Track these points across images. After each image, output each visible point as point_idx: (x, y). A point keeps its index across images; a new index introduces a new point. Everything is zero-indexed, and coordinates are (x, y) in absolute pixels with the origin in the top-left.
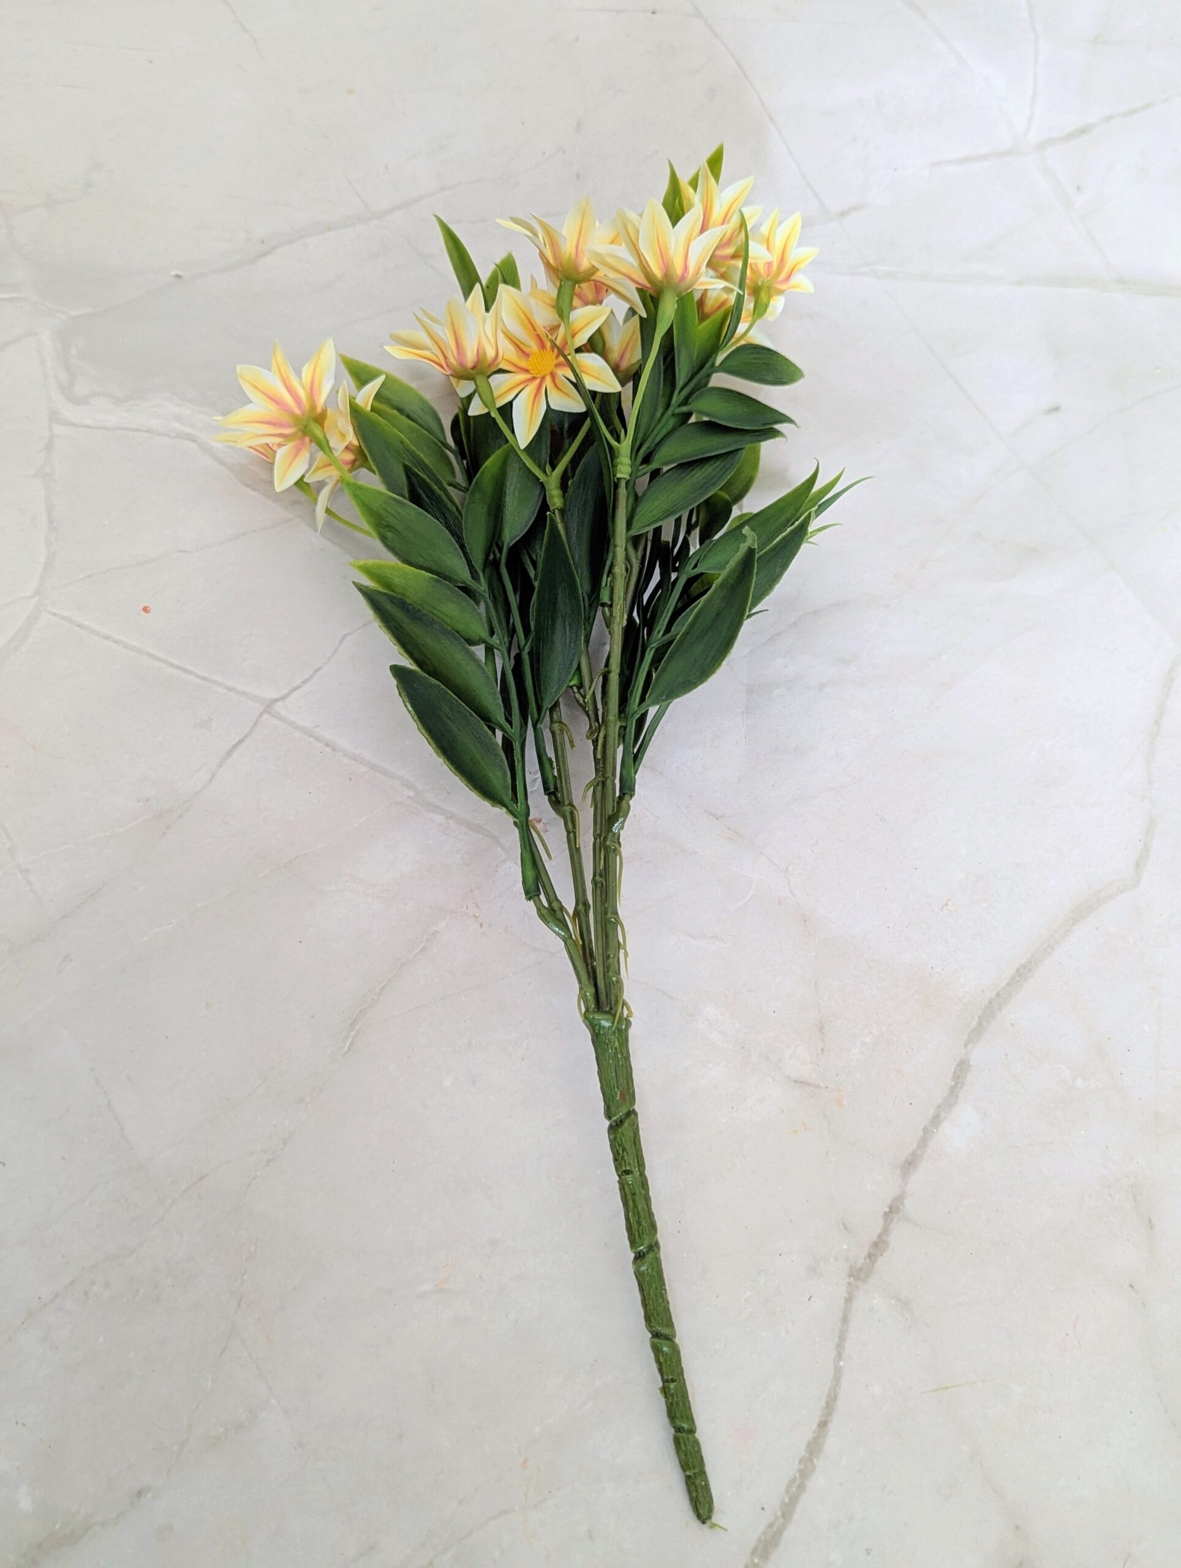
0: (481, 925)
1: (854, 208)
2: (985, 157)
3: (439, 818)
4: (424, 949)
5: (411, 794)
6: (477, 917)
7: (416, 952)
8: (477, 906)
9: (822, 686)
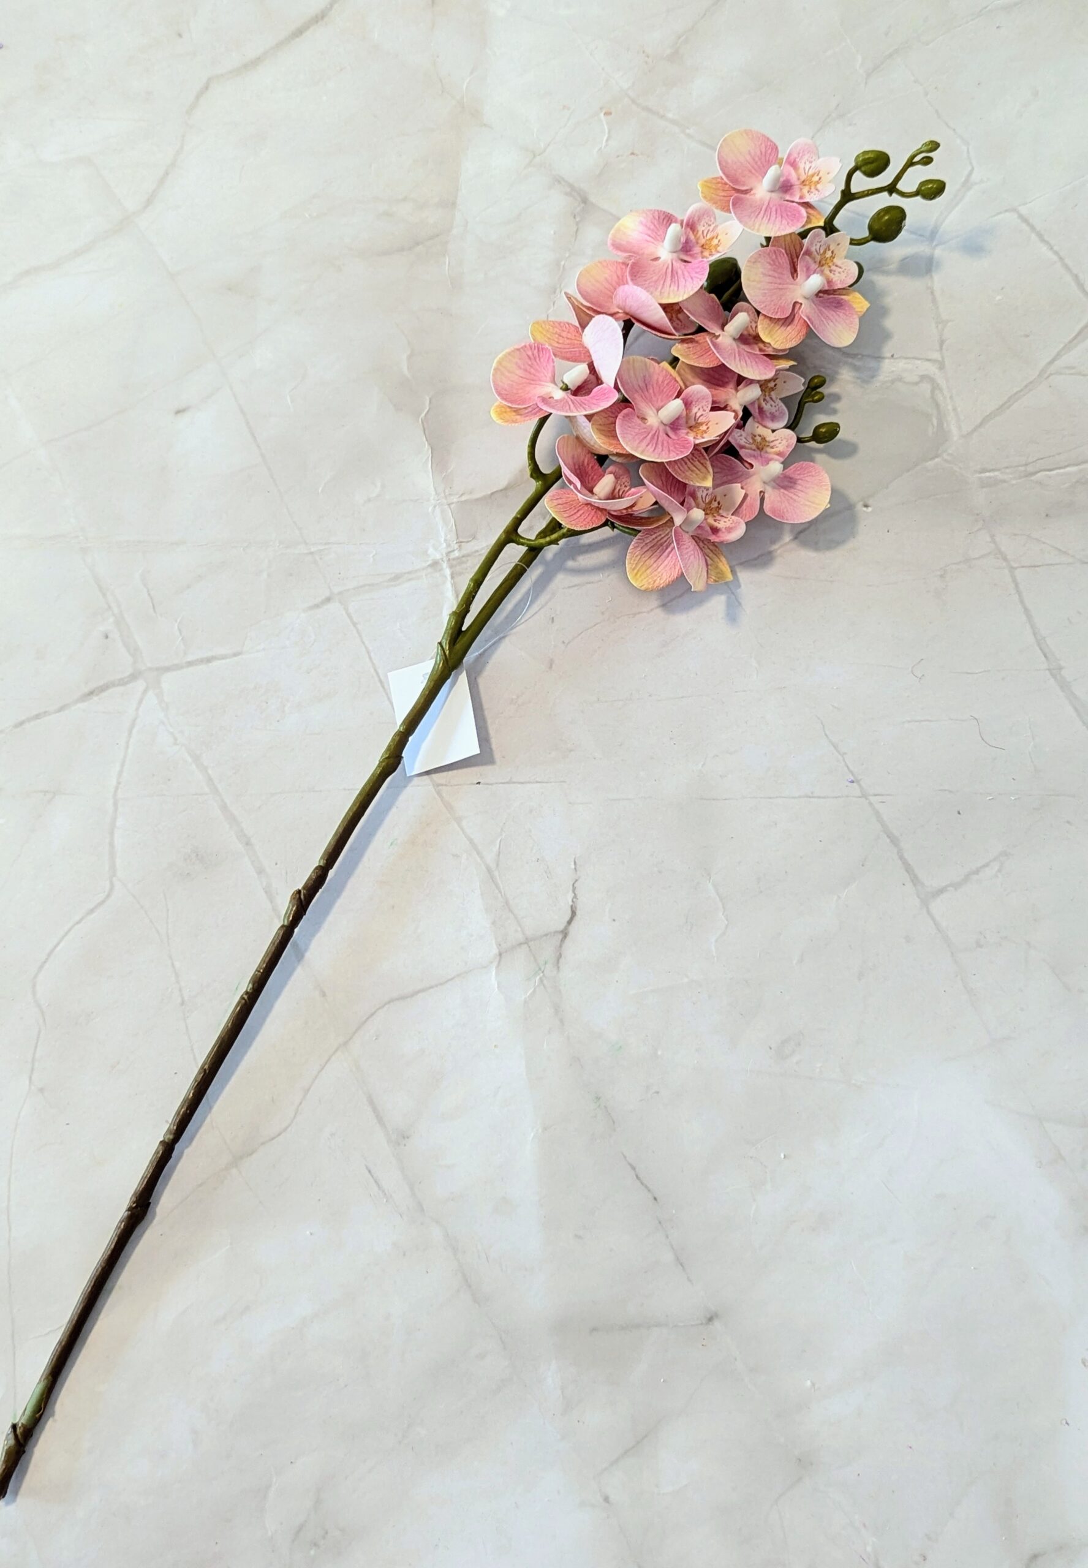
0: (644, 52)
1: (317, 606)
2: (190, 664)
3: (670, 115)
4: (679, 38)
5: (690, 131)
6: (648, 57)
7: (684, 37)
8: (646, 63)
9: (404, 199)
